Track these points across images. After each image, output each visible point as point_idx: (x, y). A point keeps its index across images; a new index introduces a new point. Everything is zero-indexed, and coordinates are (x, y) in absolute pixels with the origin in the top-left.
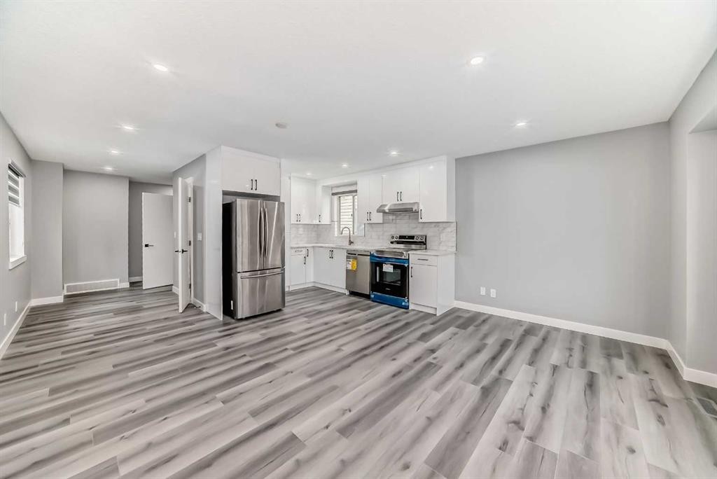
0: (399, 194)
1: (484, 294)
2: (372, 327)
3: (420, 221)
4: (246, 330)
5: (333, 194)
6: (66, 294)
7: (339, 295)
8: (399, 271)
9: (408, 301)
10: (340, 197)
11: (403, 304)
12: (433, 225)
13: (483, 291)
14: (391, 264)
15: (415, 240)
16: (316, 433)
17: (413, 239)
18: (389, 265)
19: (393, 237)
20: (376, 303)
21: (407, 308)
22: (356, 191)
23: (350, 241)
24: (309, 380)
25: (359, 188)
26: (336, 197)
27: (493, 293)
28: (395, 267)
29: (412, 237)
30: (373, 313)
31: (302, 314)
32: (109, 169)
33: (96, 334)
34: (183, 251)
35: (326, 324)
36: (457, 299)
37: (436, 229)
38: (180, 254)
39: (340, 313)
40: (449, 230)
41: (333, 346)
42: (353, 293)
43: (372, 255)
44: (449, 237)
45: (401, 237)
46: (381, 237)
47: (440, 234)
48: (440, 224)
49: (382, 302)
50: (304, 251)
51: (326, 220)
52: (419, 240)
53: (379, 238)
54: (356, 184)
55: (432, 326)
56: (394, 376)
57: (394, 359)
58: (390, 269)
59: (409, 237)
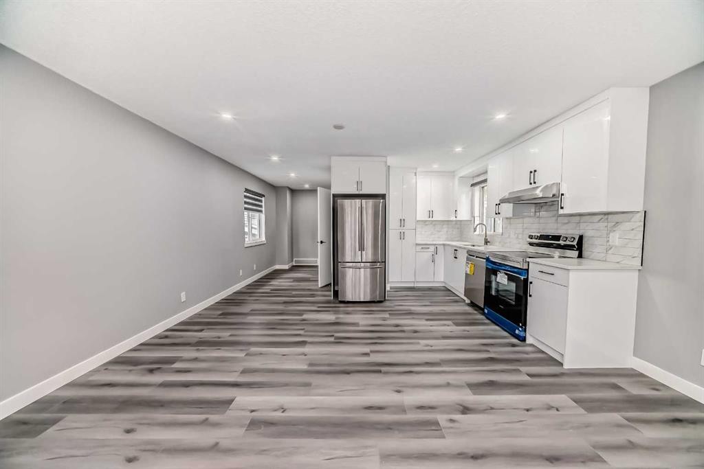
0: (533, 174)
2: (436, 346)
3: (561, 212)
4: (333, 311)
5: (473, 185)
6: (295, 264)
7: (458, 301)
9: (525, 331)
10: (483, 187)
11: (518, 331)
12: (596, 218)
14: (506, 274)
15: (562, 243)
16: (243, 410)
17: (559, 240)
18: (503, 275)
19: (531, 237)
20: (487, 321)
21: (523, 339)
22: (485, 181)
23: (486, 240)
24: (305, 367)
25: (490, 177)
26: (477, 188)
28: (511, 279)
29: (557, 238)
30: (464, 331)
31: (392, 310)
32: (307, 186)
33: (272, 290)
34: (322, 242)
35: (397, 326)
37: (602, 225)
38: (319, 244)
39: (427, 320)
40: (627, 226)
41: (367, 349)
43: (488, 259)
44: (625, 240)
46: (520, 236)
47: (608, 234)
48: (610, 216)
50: (432, 249)
51: (464, 215)
52: (568, 242)
53: (517, 238)
55: (528, 378)
56: (370, 408)
57: (399, 392)
58: (505, 280)
59: (554, 237)
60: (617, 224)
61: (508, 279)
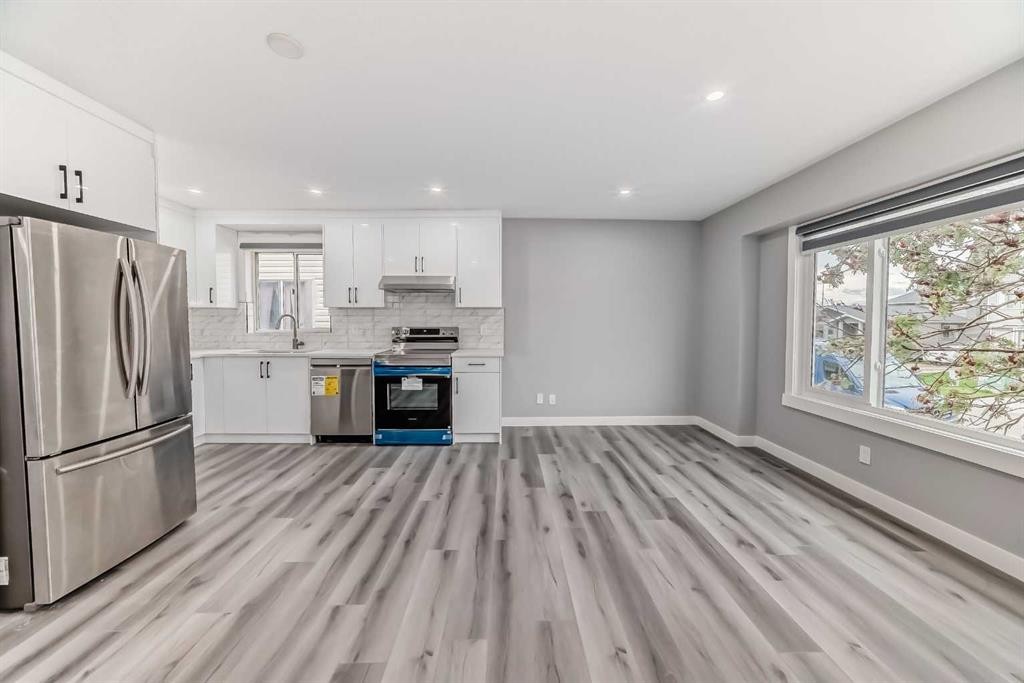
0: (418, 261)
1: (541, 402)
3: (459, 305)
5: (244, 246)
7: (297, 448)
8: (433, 387)
9: (452, 432)
10: (256, 253)
11: (444, 437)
12: (468, 312)
13: (540, 400)
14: (419, 377)
15: (441, 335)
17: (438, 334)
18: (416, 379)
19: (398, 332)
20: (389, 447)
21: (449, 443)
22: (320, 246)
23: (295, 341)
25: (326, 240)
26: (249, 253)
27: (552, 398)
28: (427, 380)
29: (436, 331)
30: (407, 466)
31: (261, 514)
36: (504, 414)
37: (474, 317)
40: (492, 319)
42: (324, 440)
43: (377, 365)
44: (493, 329)
45: (413, 331)
47: (479, 325)
48: (481, 312)
49: (403, 443)
51: (225, 299)
52: (448, 335)
53: (364, 334)
54: (319, 232)
58: (417, 385)
59: (430, 331)
60: (487, 317)
61: (424, 383)
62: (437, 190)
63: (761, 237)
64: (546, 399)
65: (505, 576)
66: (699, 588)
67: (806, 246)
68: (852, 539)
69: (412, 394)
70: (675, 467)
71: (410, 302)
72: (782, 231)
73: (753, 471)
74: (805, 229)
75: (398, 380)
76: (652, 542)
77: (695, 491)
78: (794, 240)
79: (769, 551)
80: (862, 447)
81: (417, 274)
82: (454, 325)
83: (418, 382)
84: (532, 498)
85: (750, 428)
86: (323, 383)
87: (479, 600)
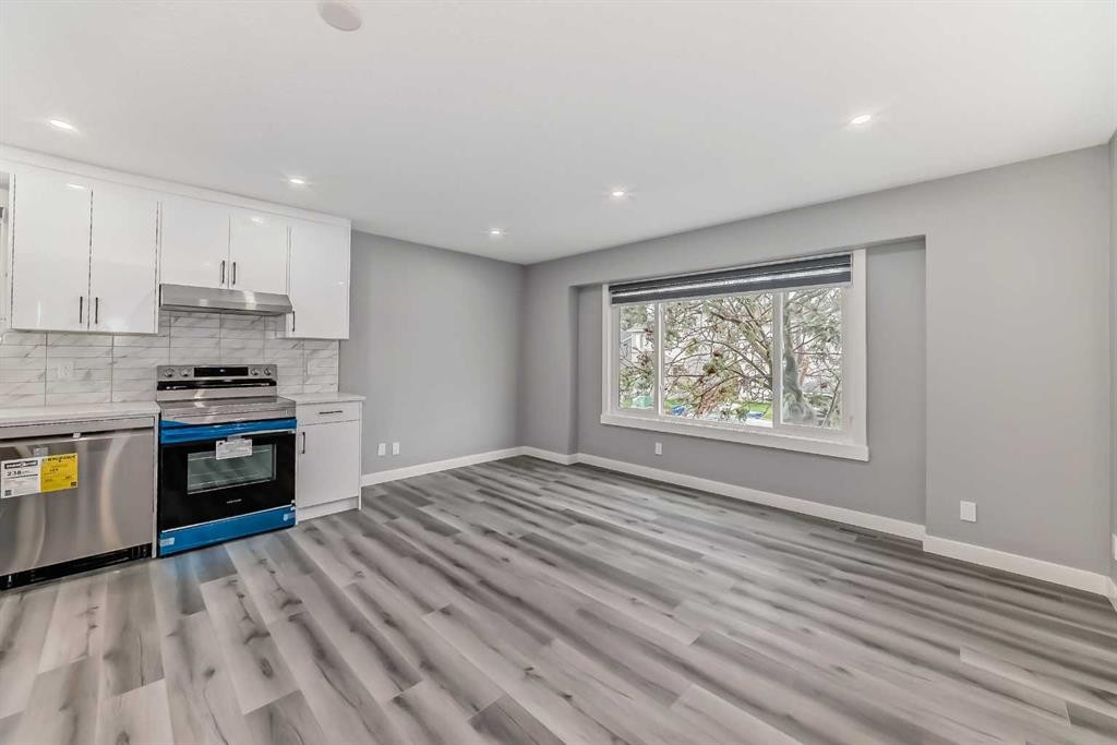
0: (229, 269)
1: (384, 453)
3: (290, 334)
8: (268, 450)
11: (286, 518)
13: (382, 450)
14: (246, 437)
15: (250, 377)
17: (246, 374)
18: (239, 441)
21: (291, 524)
27: (396, 448)
29: (243, 371)
44: (324, 368)
45: (199, 372)
47: (305, 363)
58: (243, 448)
59: (230, 371)
60: (314, 351)
61: (254, 445)
62: (297, 181)
63: (579, 290)
64: (389, 449)
65: (518, 601)
66: (635, 553)
67: (615, 301)
68: (671, 501)
69: (234, 463)
70: (545, 489)
71: (190, 327)
72: (598, 287)
73: (594, 479)
74: (614, 288)
75: (209, 446)
76: (585, 540)
77: (576, 501)
78: (606, 295)
79: (645, 521)
80: (657, 444)
81: (224, 287)
82: (267, 362)
83: (247, 445)
84: (458, 542)
85: (574, 447)
86: (37, 470)
87: (519, 623)
